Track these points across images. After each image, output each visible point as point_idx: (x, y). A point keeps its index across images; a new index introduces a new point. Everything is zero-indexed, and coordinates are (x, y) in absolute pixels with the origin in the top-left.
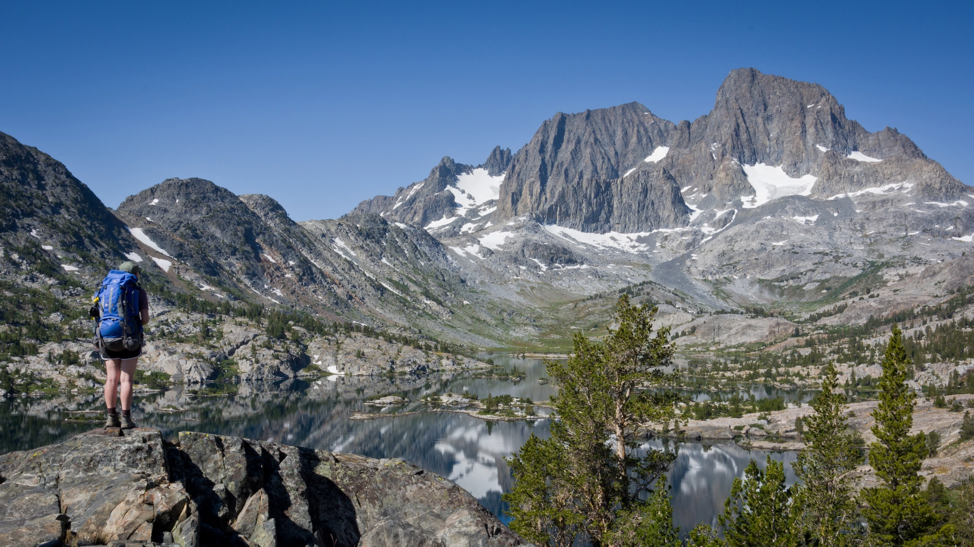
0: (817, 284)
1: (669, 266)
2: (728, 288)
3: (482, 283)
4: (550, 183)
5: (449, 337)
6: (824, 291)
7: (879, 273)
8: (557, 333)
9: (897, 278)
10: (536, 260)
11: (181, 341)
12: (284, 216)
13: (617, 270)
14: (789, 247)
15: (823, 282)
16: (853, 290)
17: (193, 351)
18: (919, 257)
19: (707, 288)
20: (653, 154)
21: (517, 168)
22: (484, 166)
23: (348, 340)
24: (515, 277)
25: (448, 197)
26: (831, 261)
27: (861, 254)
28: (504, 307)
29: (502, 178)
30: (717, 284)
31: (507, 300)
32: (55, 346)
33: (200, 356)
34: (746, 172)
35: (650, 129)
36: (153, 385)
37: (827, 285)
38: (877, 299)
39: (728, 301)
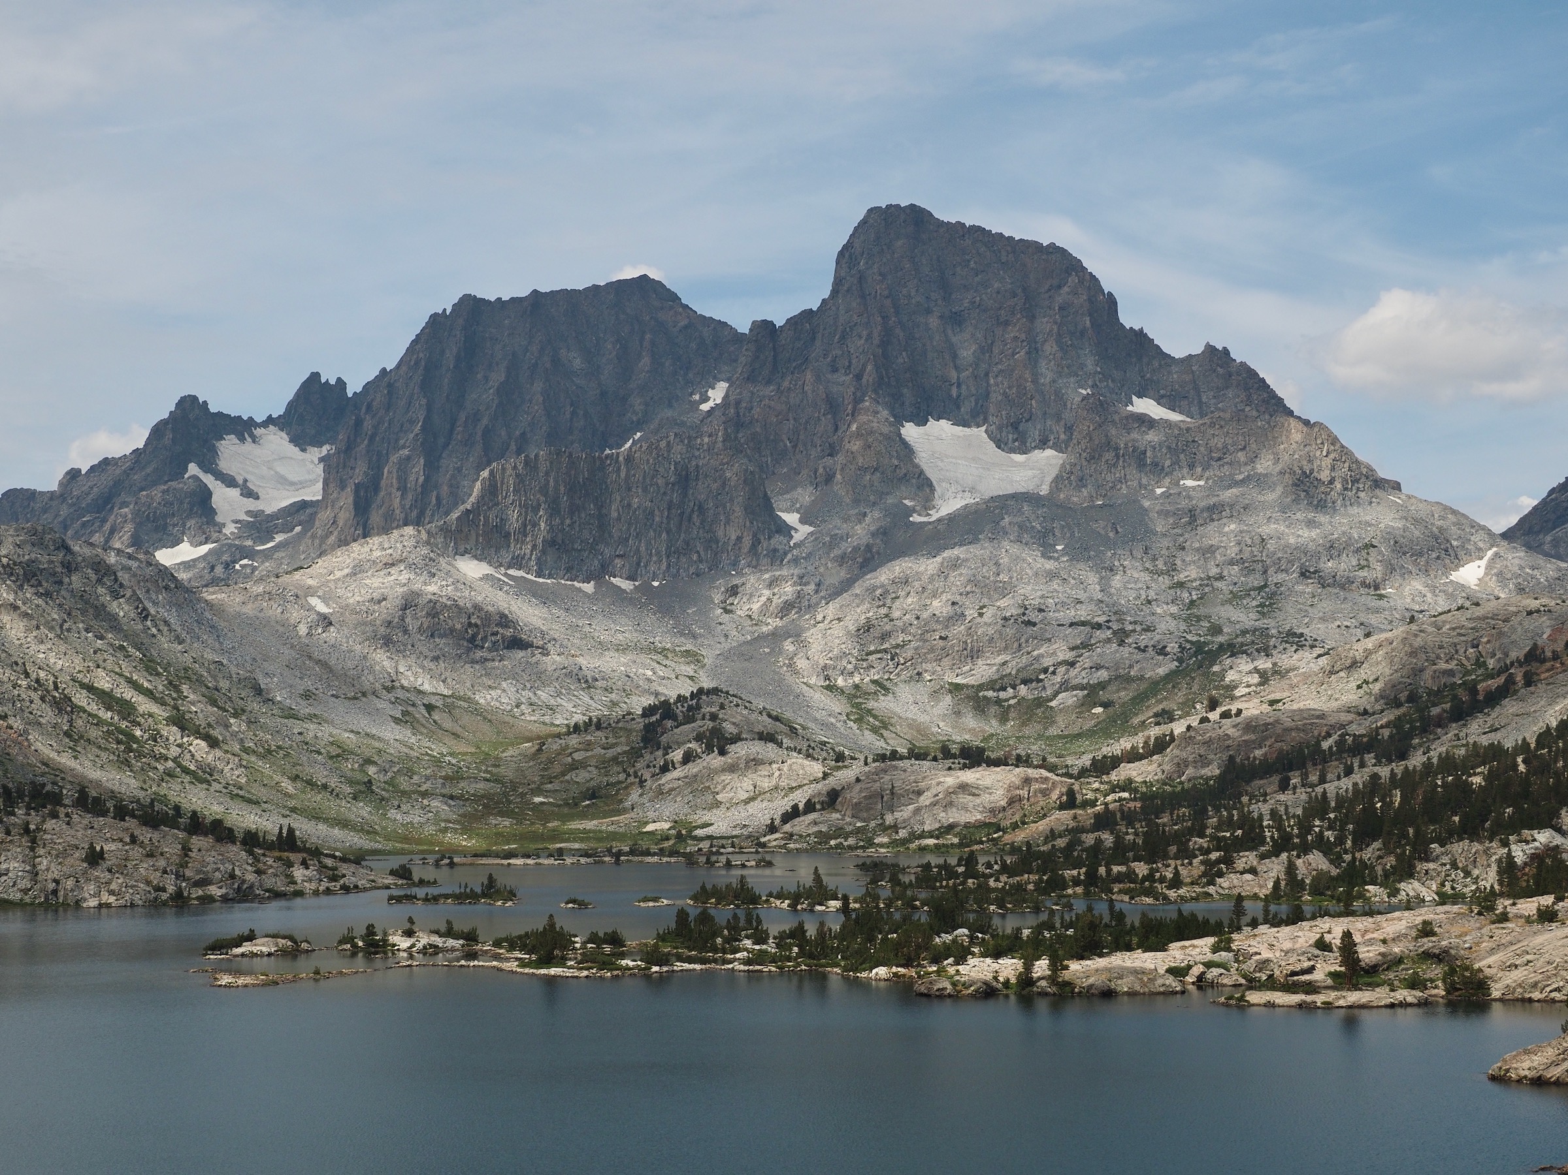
0: (1081, 693)
1: (744, 653)
2: (882, 704)
6: (1098, 710)
7: (1216, 668)
8: (502, 814)
9: (1256, 679)
13: (625, 665)
14: (1015, 611)
15: (1092, 689)
16: (1161, 707)
18: (1297, 631)
19: (838, 706)
22: (283, 422)
23: (52, 824)
25: (193, 494)
26: (1109, 640)
27: (1173, 627)
28: (368, 753)
29: (326, 450)
30: (856, 697)
31: (373, 737)
34: (909, 440)
37: (1103, 695)
38: (1239, 720)
39: (885, 735)
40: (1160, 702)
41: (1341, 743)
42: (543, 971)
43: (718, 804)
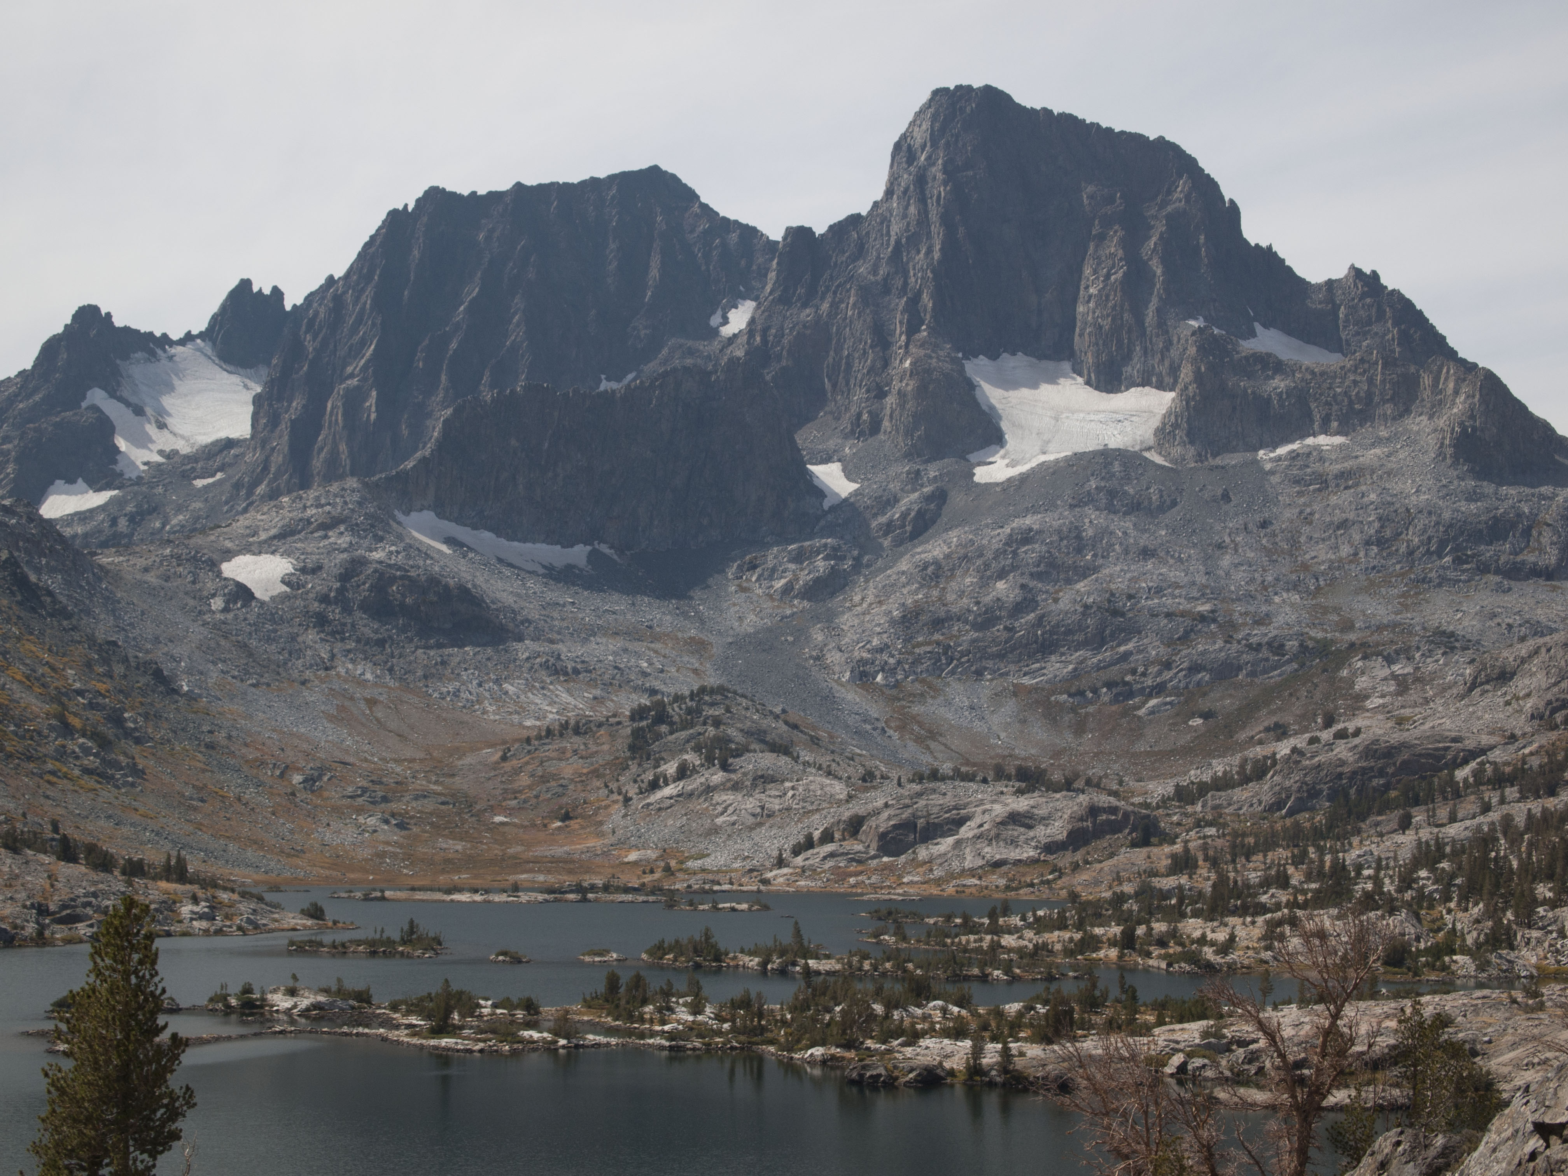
0: (1176, 700)
1: (760, 642)
2: (930, 709)
7: (1345, 673)
9: (1392, 687)
14: (1098, 597)
15: (1191, 695)
16: (1274, 720)
18: (1447, 629)
19: (875, 709)
25: (91, 428)
26: (1213, 636)
27: (1292, 618)
28: (291, 756)
30: (898, 698)
31: (300, 737)
35: (698, 249)
37: (1203, 703)
38: (1356, 741)
39: (932, 747)
40: (1273, 713)
41: (1478, 774)
42: (433, 1042)
43: (715, 830)
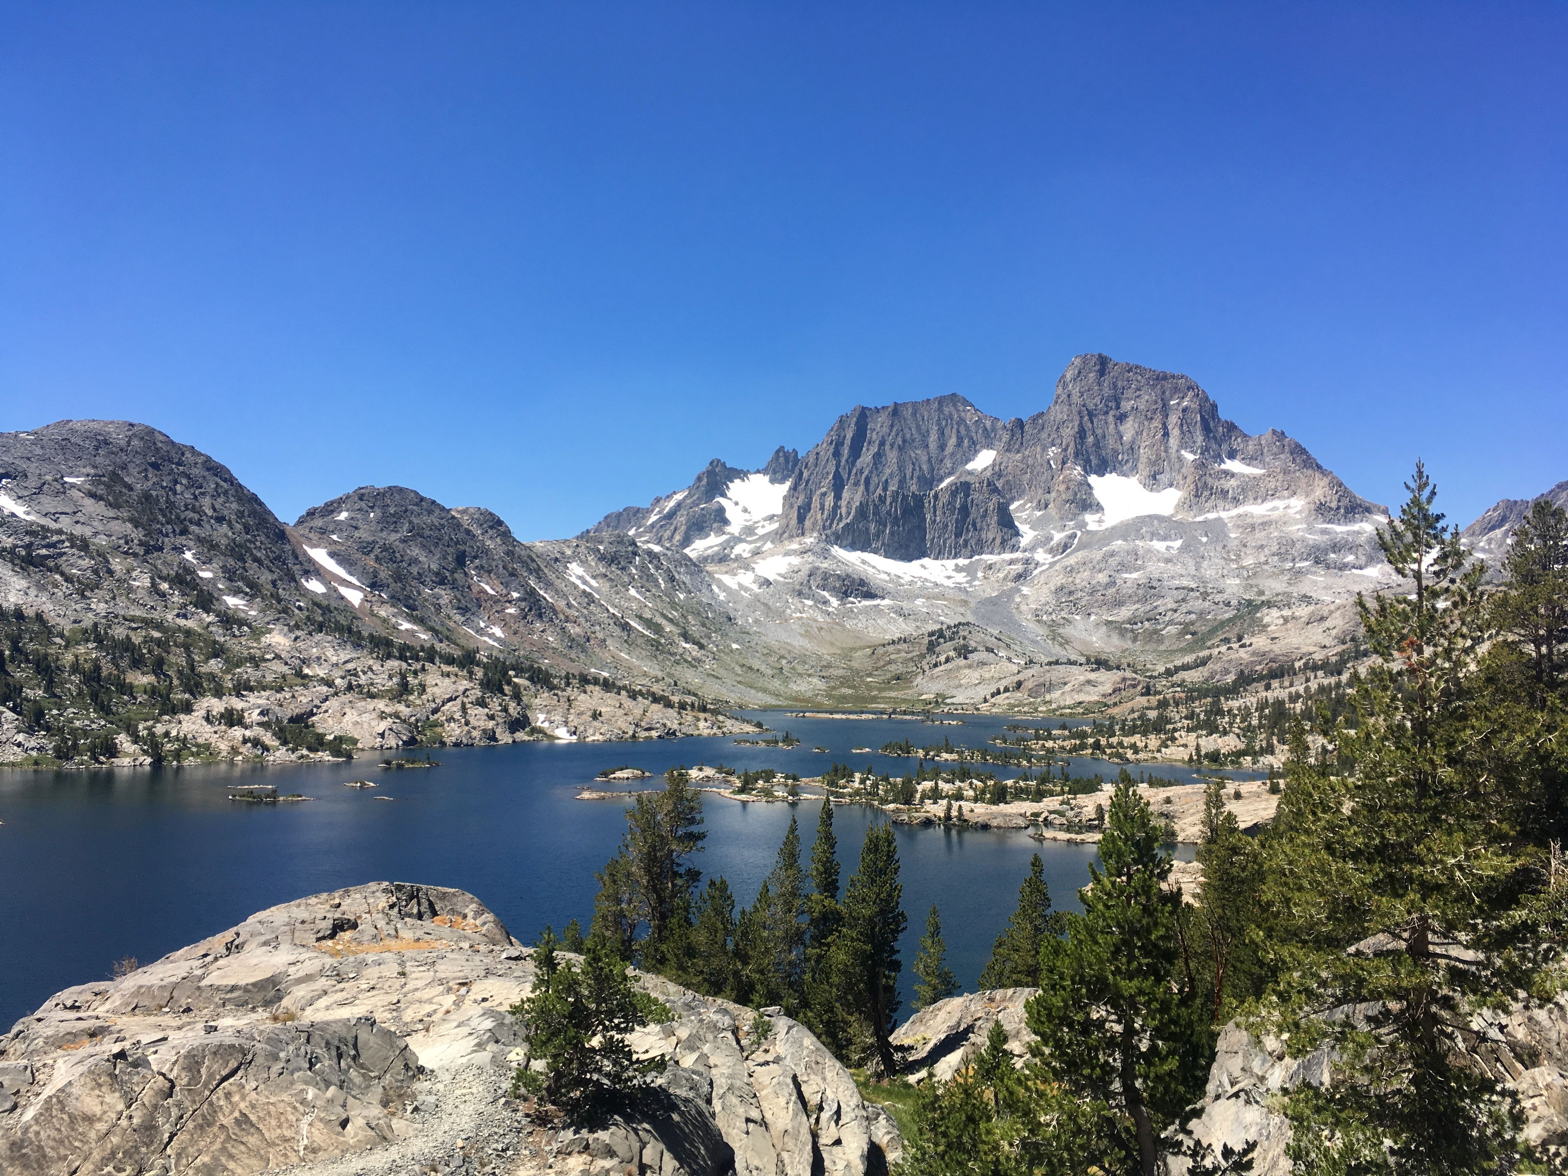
0: (1179, 627)
1: (992, 602)
2: (1067, 631)
3: (756, 621)
4: (846, 494)
5: (711, 691)
6: (1189, 637)
7: (1258, 615)
8: (849, 687)
9: (1281, 621)
10: (825, 593)
11: (372, 696)
12: (506, 535)
13: (927, 607)
14: (1144, 581)
15: (1186, 625)
16: (1222, 636)
17: (388, 710)
18: (1309, 594)
19: (1042, 631)
20: (977, 459)
21: (806, 474)
22: (764, 472)
23: (582, 697)
24: (799, 615)
25: (716, 511)
26: (1198, 598)
27: (1235, 590)
28: (783, 652)
29: (788, 484)
30: (1053, 626)
31: (787, 644)
32: (214, 701)
33: (396, 715)
34: (1092, 485)
35: (973, 429)
36: (337, 753)
37: (1192, 628)
38: (1250, 649)
39: (1066, 648)
41: (1306, 664)
43: (960, 686)
